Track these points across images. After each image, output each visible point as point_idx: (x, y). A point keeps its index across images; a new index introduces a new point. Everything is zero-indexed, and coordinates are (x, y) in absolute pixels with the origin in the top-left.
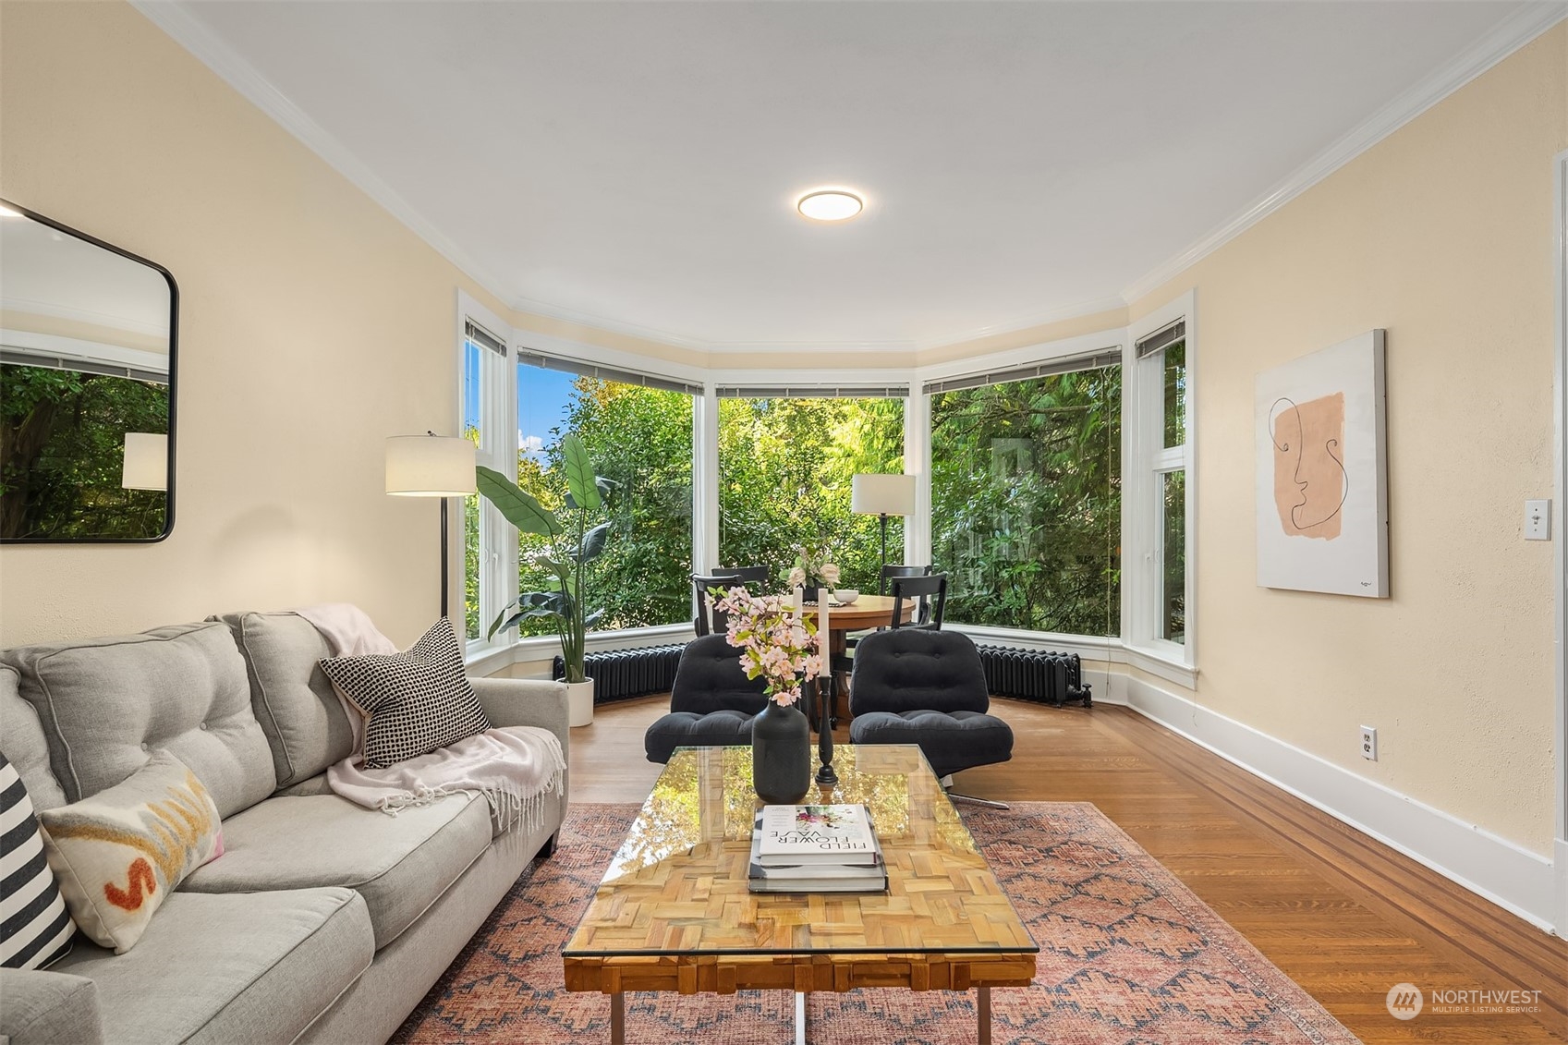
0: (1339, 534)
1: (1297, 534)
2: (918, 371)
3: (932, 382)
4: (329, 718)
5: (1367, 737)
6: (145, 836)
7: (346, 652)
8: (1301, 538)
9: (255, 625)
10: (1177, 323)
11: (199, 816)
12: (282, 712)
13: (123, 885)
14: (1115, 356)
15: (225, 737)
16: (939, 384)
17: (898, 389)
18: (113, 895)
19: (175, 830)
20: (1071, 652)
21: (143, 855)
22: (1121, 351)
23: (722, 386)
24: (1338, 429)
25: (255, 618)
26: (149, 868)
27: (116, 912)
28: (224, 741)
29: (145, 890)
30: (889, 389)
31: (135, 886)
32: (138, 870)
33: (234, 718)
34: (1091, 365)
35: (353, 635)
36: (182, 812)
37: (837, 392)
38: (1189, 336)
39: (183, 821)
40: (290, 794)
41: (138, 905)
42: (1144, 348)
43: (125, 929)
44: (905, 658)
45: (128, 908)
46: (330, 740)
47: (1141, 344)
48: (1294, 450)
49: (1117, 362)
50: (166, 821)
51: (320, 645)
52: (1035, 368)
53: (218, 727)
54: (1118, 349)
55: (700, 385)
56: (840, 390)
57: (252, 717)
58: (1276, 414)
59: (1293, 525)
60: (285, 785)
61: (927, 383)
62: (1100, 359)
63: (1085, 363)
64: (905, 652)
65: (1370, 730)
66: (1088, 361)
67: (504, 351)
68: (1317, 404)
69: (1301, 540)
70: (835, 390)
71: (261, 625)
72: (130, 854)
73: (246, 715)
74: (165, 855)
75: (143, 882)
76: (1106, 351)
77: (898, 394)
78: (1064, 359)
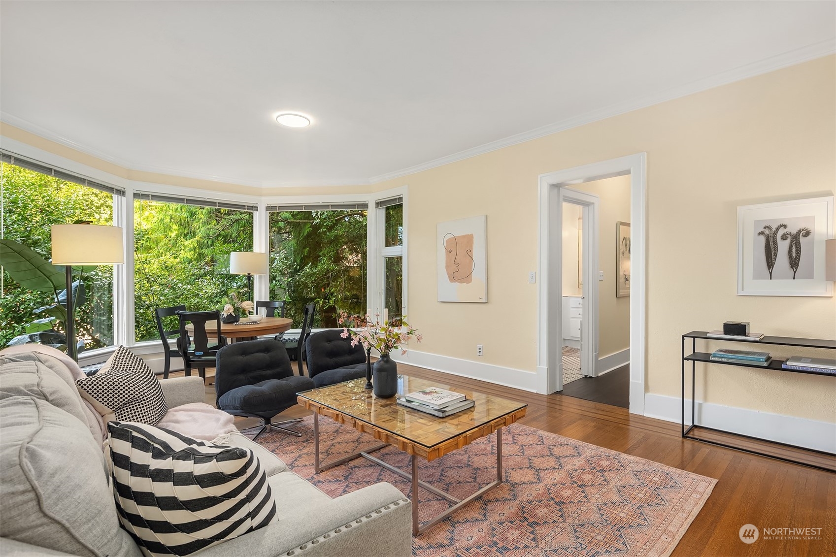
0: (471, 282)
1: (455, 282)
2: (263, 198)
3: (271, 205)
5: (480, 349)
8: (457, 284)
10: (398, 197)
14: (365, 206)
16: (276, 207)
17: (252, 207)
22: (368, 204)
24: (472, 246)
30: (248, 206)
34: (355, 208)
38: (404, 203)
42: (379, 204)
47: (378, 203)
48: (454, 252)
49: (366, 208)
52: (329, 206)
54: (367, 202)
56: (219, 203)
58: (446, 238)
59: (453, 278)
61: (268, 205)
62: (359, 206)
65: (480, 346)
66: (353, 206)
68: (464, 237)
69: (456, 284)
70: (216, 203)
76: (362, 203)
77: (252, 210)
78: (342, 203)
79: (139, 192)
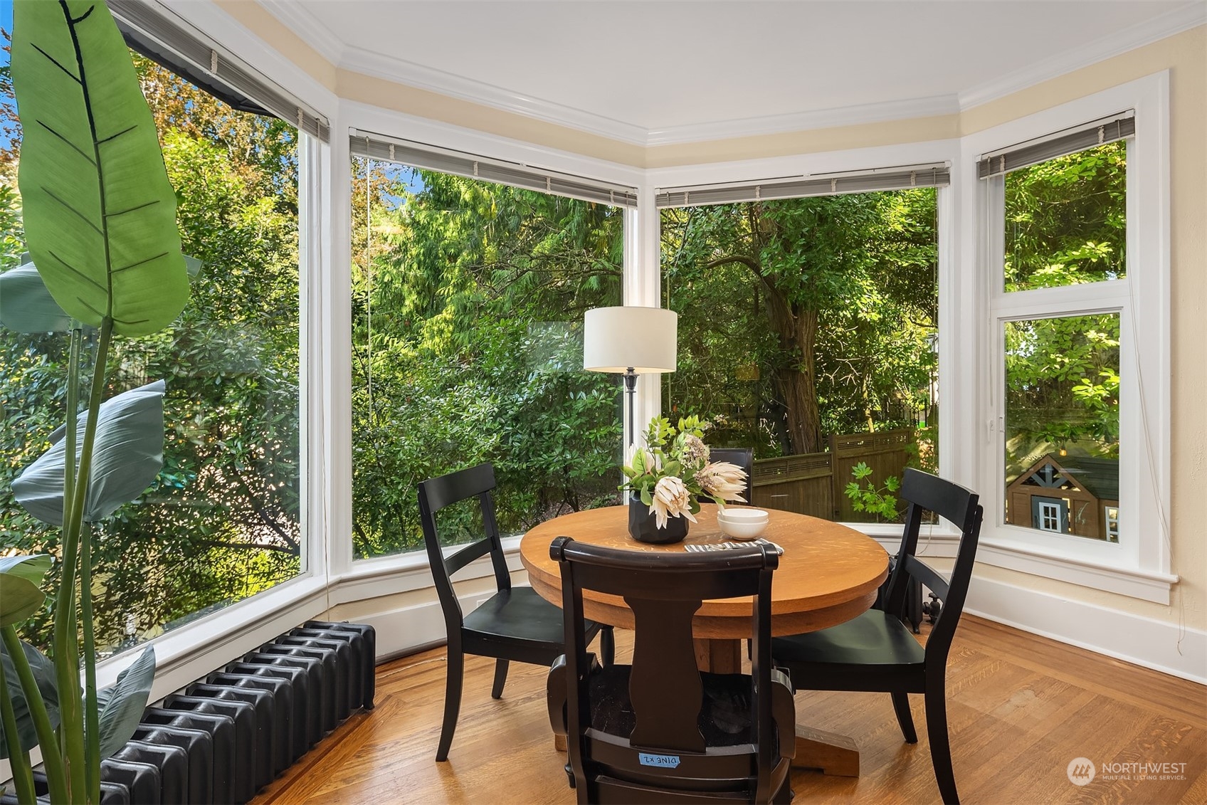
2: (649, 173)
3: (671, 191)
17: (625, 196)
42: (987, 167)
54: (947, 165)
76: (931, 167)
77: (624, 202)
78: (871, 172)
79: (364, 135)
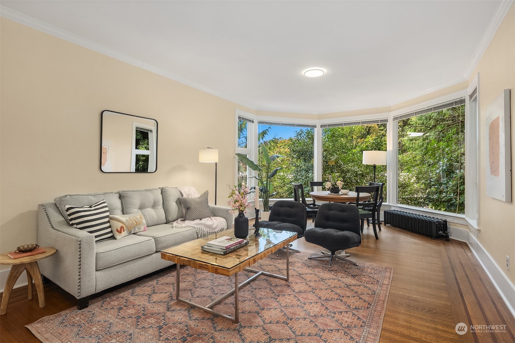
2: (391, 113)
3: (396, 117)
4: (178, 210)
5: (507, 261)
6: (125, 222)
7: (185, 196)
9: (165, 189)
11: (139, 222)
12: (168, 207)
13: (119, 229)
14: (462, 101)
15: (155, 210)
16: (398, 117)
17: (384, 120)
18: (117, 231)
19: (132, 223)
20: (444, 219)
21: (123, 225)
22: (465, 99)
23: (322, 125)
25: (167, 188)
26: (124, 228)
27: (117, 233)
28: (155, 211)
29: (122, 231)
30: (380, 120)
31: (121, 230)
32: (122, 227)
33: (158, 207)
34: (453, 105)
35: (187, 193)
36: (135, 221)
37: (361, 123)
39: (134, 222)
40: (169, 224)
41: (121, 233)
43: (118, 236)
44: (332, 212)
45: (119, 233)
46: (178, 214)
47: (470, 96)
48: (492, 139)
49: (463, 103)
50: (131, 221)
51: (179, 194)
52: (432, 108)
53: (155, 208)
55: (315, 125)
56: (362, 122)
57: (162, 207)
58: (489, 125)
60: (167, 222)
61: (394, 117)
62: (456, 103)
63: (450, 105)
64: (333, 210)
65: (508, 258)
66: (452, 104)
67: (253, 122)
68: (496, 120)
70: (360, 122)
71: (167, 189)
72: (121, 225)
73: (161, 207)
74: (128, 226)
75: (122, 230)
76: (459, 99)
